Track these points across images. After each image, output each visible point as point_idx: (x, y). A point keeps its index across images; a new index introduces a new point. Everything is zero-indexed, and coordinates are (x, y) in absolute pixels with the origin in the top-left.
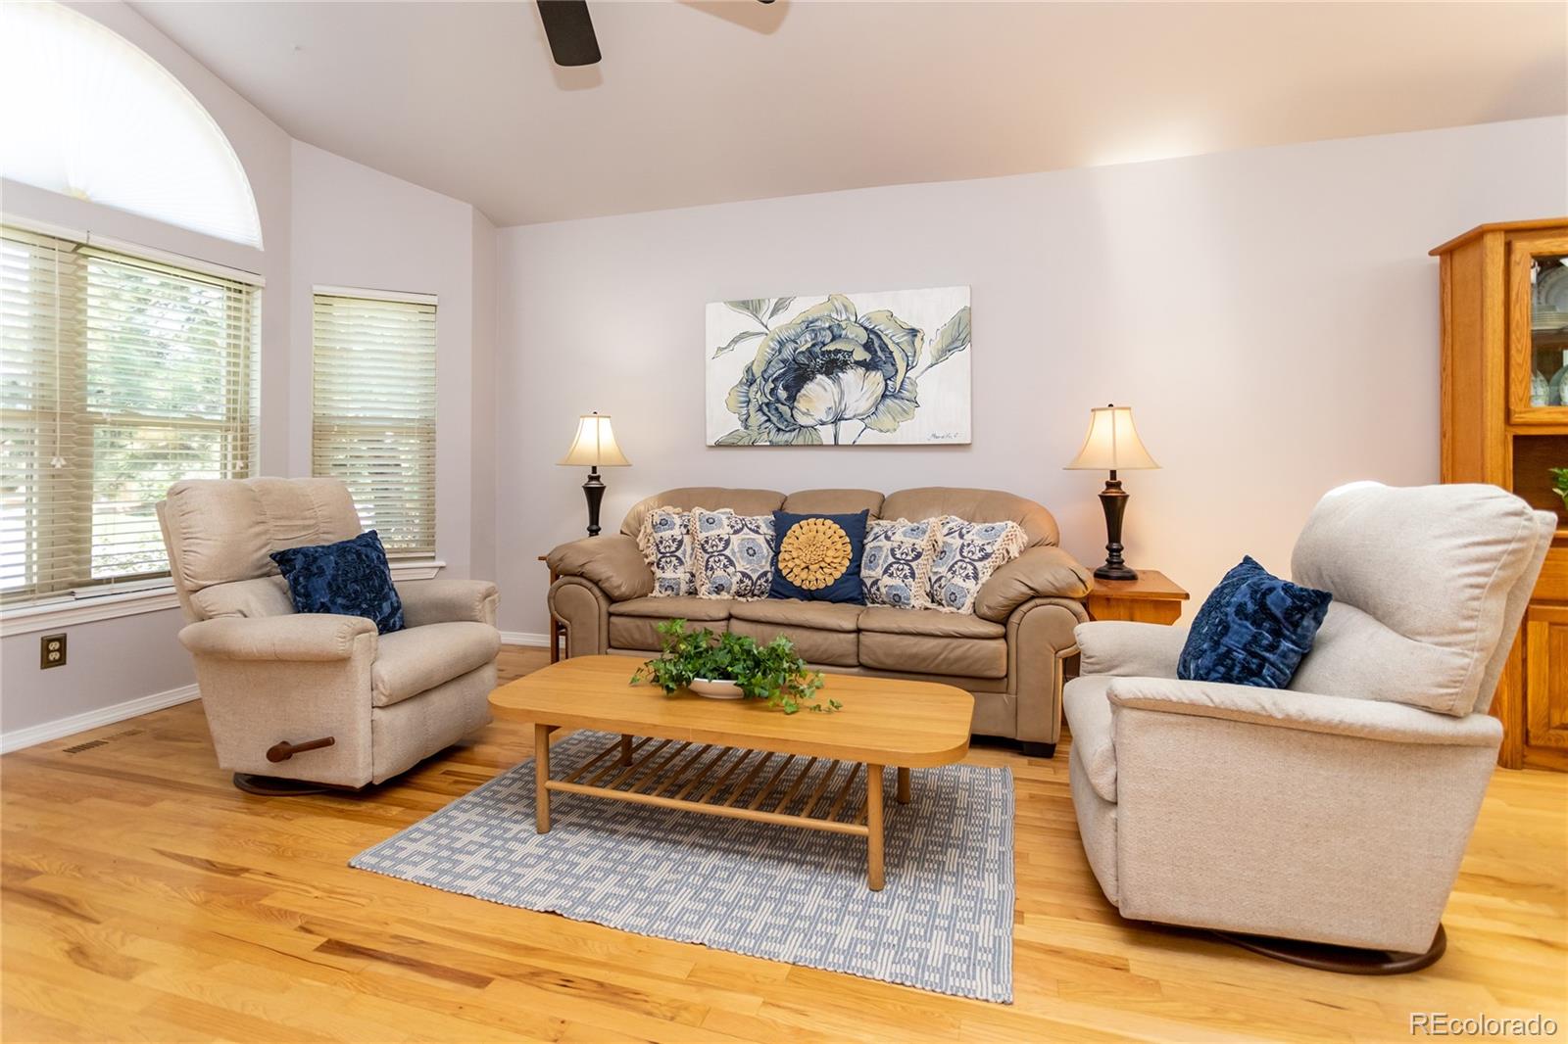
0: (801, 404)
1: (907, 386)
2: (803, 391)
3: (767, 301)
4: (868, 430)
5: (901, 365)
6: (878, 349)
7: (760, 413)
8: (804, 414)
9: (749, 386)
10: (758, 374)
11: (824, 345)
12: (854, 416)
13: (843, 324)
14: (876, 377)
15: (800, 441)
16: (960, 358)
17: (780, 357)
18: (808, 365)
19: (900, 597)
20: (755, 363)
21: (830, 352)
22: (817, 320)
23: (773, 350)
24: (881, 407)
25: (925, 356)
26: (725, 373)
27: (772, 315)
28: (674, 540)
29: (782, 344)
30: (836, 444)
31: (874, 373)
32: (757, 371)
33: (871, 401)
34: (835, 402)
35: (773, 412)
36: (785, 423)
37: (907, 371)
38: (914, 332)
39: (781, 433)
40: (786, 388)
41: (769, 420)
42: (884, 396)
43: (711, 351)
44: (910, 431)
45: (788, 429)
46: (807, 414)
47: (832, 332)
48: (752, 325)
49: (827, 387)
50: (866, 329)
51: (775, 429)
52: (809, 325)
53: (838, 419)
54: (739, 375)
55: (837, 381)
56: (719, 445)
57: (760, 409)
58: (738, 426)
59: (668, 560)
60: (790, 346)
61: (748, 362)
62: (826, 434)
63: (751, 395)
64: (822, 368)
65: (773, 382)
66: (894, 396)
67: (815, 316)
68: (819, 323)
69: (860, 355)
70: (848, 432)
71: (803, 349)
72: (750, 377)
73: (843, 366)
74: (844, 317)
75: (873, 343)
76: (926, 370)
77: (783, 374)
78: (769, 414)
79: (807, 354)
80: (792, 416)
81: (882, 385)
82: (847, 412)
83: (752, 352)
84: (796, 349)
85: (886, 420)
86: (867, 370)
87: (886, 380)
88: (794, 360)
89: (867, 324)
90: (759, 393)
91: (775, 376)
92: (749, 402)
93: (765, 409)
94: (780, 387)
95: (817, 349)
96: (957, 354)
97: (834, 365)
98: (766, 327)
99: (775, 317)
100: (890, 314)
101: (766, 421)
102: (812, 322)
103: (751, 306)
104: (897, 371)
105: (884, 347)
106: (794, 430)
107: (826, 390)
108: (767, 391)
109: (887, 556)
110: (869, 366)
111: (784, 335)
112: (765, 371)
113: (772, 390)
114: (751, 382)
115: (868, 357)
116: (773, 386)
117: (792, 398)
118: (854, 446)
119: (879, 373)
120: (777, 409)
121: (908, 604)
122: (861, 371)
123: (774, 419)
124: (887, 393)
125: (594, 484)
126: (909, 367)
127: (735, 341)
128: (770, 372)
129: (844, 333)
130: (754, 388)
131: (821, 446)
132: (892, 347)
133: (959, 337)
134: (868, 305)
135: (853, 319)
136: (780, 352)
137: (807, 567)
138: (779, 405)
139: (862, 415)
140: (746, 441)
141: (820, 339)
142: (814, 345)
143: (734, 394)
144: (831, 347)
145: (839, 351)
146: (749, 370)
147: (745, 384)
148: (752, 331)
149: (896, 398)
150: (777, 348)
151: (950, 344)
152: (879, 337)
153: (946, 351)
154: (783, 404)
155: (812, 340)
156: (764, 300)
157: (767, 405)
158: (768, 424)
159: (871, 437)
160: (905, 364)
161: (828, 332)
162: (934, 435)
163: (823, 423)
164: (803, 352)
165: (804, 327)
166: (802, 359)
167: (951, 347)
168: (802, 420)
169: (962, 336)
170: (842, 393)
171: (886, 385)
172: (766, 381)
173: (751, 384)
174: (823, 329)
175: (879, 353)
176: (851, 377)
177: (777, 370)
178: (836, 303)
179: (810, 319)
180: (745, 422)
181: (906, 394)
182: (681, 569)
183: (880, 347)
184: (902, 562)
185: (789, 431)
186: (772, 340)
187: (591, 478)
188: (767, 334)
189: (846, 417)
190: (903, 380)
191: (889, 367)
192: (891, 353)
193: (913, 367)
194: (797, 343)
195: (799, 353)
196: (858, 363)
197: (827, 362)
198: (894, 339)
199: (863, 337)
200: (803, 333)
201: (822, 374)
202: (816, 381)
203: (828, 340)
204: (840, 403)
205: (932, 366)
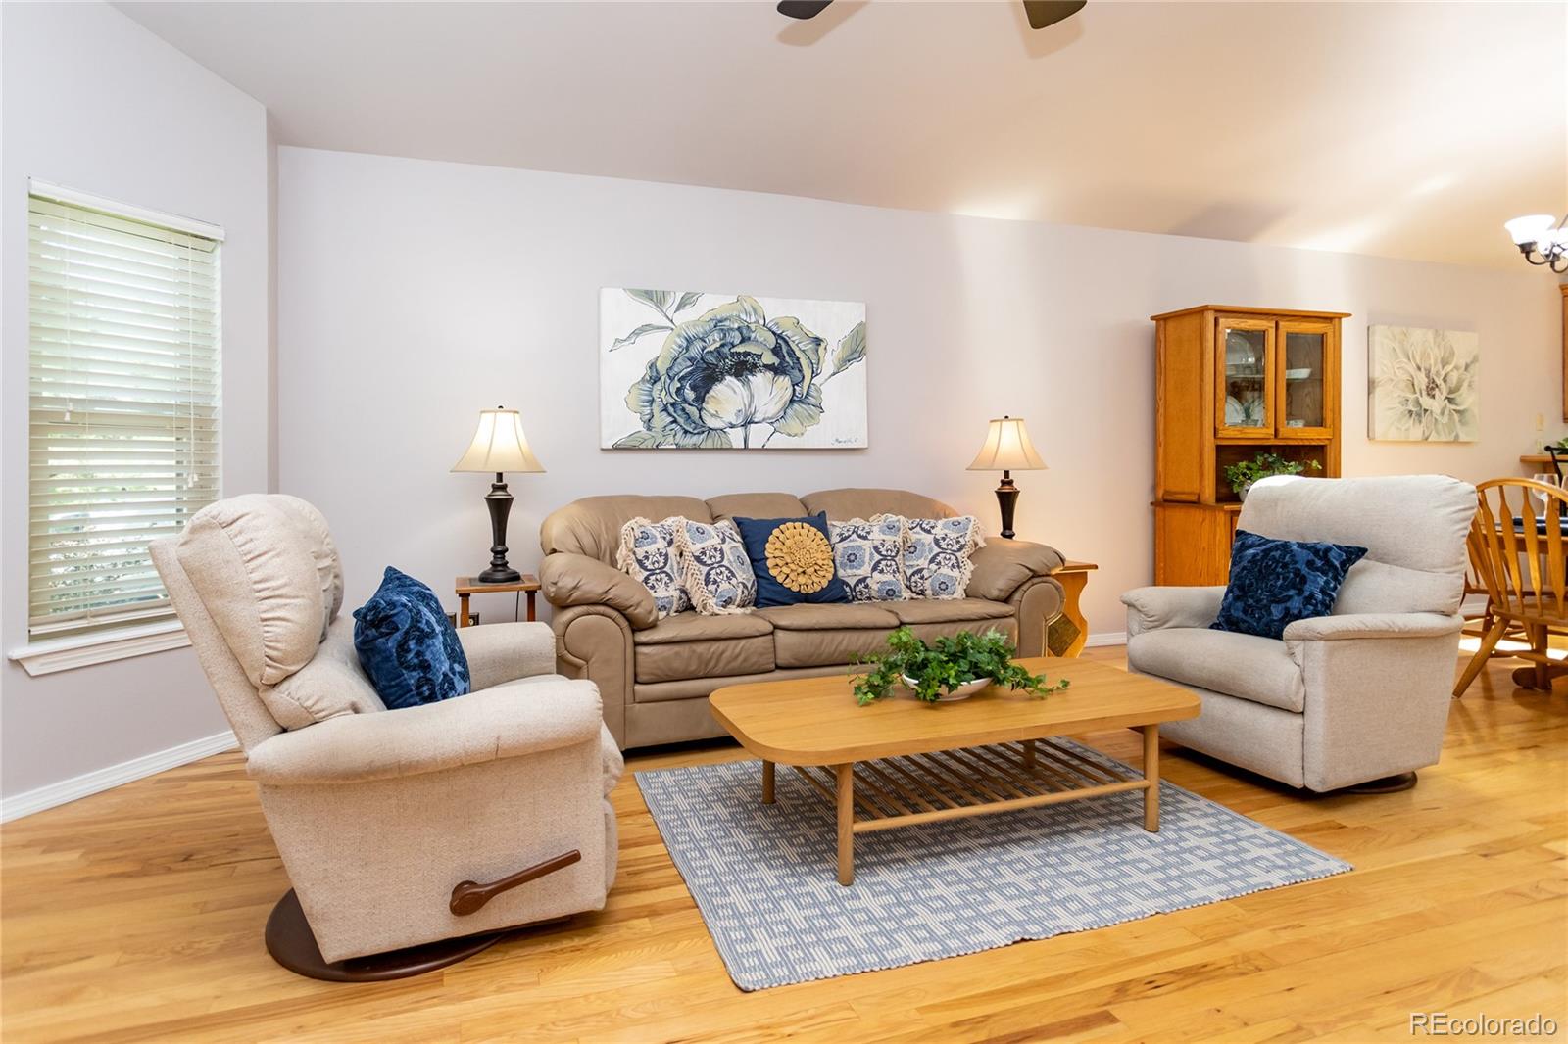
0: (710, 406)
1: (813, 392)
2: (711, 392)
3: (672, 294)
4: (777, 433)
5: (807, 372)
6: (786, 354)
7: (665, 414)
8: (713, 415)
9: (653, 384)
10: (663, 371)
11: (734, 346)
12: (764, 420)
13: (752, 327)
14: (784, 381)
15: (709, 444)
16: (857, 368)
17: (686, 355)
18: (717, 366)
19: (894, 592)
20: (659, 359)
21: (739, 353)
22: (726, 320)
23: (680, 346)
24: (789, 411)
25: (828, 365)
26: (625, 368)
27: (678, 309)
28: (661, 554)
29: (689, 341)
30: (746, 448)
31: (782, 378)
32: (662, 368)
33: (780, 406)
34: (745, 405)
35: (680, 413)
36: (693, 425)
37: (813, 378)
38: (818, 341)
39: (689, 435)
40: (693, 388)
41: (675, 421)
42: (792, 401)
43: (607, 342)
44: (817, 435)
45: (695, 431)
46: (716, 416)
47: (741, 333)
48: (655, 317)
49: (737, 389)
50: (774, 333)
51: (682, 431)
52: (718, 324)
53: (747, 423)
54: (642, 371)
55: (746, 383)
56: (617, 448)
57: (665, 410)
58: (640, 427)
59: (658, 577)
60: (698, 345)
61: (652, 358)
62: (736, 437)
63: (655, 394)
64: (731, 369)
65: (679, 380)
66: (801, 401)
67: (725, 316)
68: (727, 323)
69: (769, 359)
70: (758, 435)
71: (712, 348)
72: (654, 374)
73: (753, 369)
74: (753, 319)
75: (781, 347)
76: (830, 377)
77: (690, 373)
78: (675, 415)
79: (716, 354)
80: (700, 417)
81: (790, 390)
82: (757, 415)
83: (658, 347)
84: (704, 348)
85: (793, 424)
86: (776, 374)
87: (793, 386)
88: (702, 359)
89: (774, 329)
90: (664, 392)
91: (681, 375)
92: (652, 401)
93: (671, 410)
94: (688, 387)
95: (726, 350)
96: (855, 365)
97: (743, 368)
98: (672, 321)
99: (681, 311)
100: (796, 321)
101: (672, 422)
102: (721, 322)
103: (656, 298)
104: (803, 377)
105: (791, 353)
106: (703, 432)
107: (735, 392)
108: (673, 390)
109: (871, 554)
110: (778, 370)
111: (691, 333)
112: (671, 368)
113: (678, 389)
114: (655, 380)
115: (776, 361)
116: (679, 385)
117: (700, 399)
118: (763, 449)
119: (787, 378)
120: (683, 410)
122: (770, 375)
123: (680, 420)
124: (795, 398)
125: (499, 494)
126: (814, 374)
127: (637, 333)
128: (676, 370)
129: (753, 335)
130: (659, 386)
131: (731, 449)
132: (798, 354)
133: (856, 349)
134: (776, 310)
135: (762, 322)
136: (687, 349)
137: (804, 572)
138: (686, 406)
139: (770, 419)
140: (649, 444)
141: (729, 339)
142: (722, 345)
143: (634, 391)
144: (741, 349)
145: (749, 354)
146: (652, 366)
147: (648, 381)
148: (655, 323)
149: (803, 403)
150: (685, 345)
151: (848, 356)
152: (786, 342)
153: (846, 362)
154: (690, 405)
155: (721, 340)
156: (669, 292)
157: (673, 405)
158: (674, 425)
159: (780, 441)
160: (811, 371)
161: (737, 333)
162: (837, 440)
163: (732, 426)
164: (711, 352)
165: (712, 325)
166: (711, 359)
167: (850, 358)
168: (711, 422)
169: (860, 348)
170: (752, 396)
171: (794, 390)
172: (672, 379)
173: (655, 382)
174: (732, 329)
175: (787, 359)
176: (760, 380)
177: (683, 367)
178: (745, 304)
179: (719, 318)
180: (648, 423)
181: (812, 400)
183: (788, 353)
185: (698, 433)
186: (679, 336)
187: (495, 488)
188: (672, 329)
189: (756, 420)
190: (809, 387)
191: (796, 372)
192: (798, 359)
193: (817, 375)
194: (705, 341)
195: (707, 352)
196: (767, 367)
197: (736, 364)
198: (800, 346)
199: (772, 341)
200: (711, 331)
201: (731, 375)
202: (725, 382)
203: (737, 341)
204: (749, 406)
205: (834, 374)
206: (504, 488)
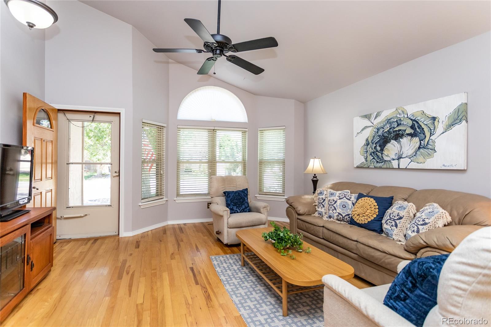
0: (385, 152)
1: (430, 143)
2: (386, 147)
3: (373, 114)
4: (412, 162)
5: (427, 134)
6: (417, 128)
7: (371, 156)
8: (386, 156)
9: (367, 146)
10: (370, 141)
11: (394, 128)
12: (406, 157)
13: (402, 119)
14: (416, 140)
15: (385, 166)
16: (460, 128)
17: (377, 134)
18: (388, 137)
19: (388, 234)
20: (369, 137)
21: (396, 131)
22: (391, 119)
23: (375, 132)
24: (418, 153)
25: (440, 128)
26: (360, 141)
27: (375, 119)
29: (378, 129)
30: (399, 168)
31: (415, 138)
32: (370, 140)
33: (414, 150)
34: (398, 151)
35: (375, 155)
36: (380, 159)
37: (430, 136)
38: (434, 119)
39: (378, 163)
40: (380, 146)
41: (374, 158)
42: (419, 148)
43: (355, 134)
44: (430, 163)
45: (380, 162)
46: (387, 156)
47: (397, 123)
48: (368, 123)
49: (395, 145)
50: (411, 120)
51: (376, 162)
52: (389, 121)
53: (399, 158)
54: (364, 142)
55: (399, 142)
56: (358, 167)
57: (371, 154)
58: (364, 160)
59: (320, 205)
60: (381, 130)
61: (367, 137)
62: (395, 164)
63: (368, 149)
64: (393, 137)
65: (375, 144)
66: (424, 148)
67: (391, 117)
68: (392, 120)
69: (409, 131)
70: (404, 163)
71: (386, 130)
72: (367, 142)
73: (402, 136)
74: (402, 116)
75: (414, 125)
76: (440, 135)
77: (379, 141)
78: (374, 156)
79: (388, 132)
80: (382, 157)
81: (419, 143)
82: (403, 155)
83: (368, 133)
84: (384, 131)
85: (421, 159)
86: (412, 137)
87: (420, 141)
88: (383, 135)
89: (412, 118)
90: (371, 148)
91: (376, 142)
92: (367, 152)
93: (373, 154)
94: (378, 146)
95: (391, 130)
96: (457, 127)
97: (398, 136)
98: (373, 124)
99: (376, 119)
100: (422, 112)
101: (373, 159)
102: (389, 120)
103: (367, 117)
104: (425, 137)
105: (419, 127)
106: (383, 162)
107: (395, 146)
108: (373, 147)
109: (388, 216)
110: (412, 135)
111: (379, 126)
112: (373, 140)
113: (375, 147)
114: (368, 144)
115: (412, 131)
116: (375, 145)
117: (382, 150)
118: (406, 169)
119: (417, 138)
120: (376, 154)
121: (392, 237)
122: (409, 137)
123: (376, 158)
124: (421, 146)
125: (315, 179)
126: (431, 134)
127: (362, 130)
128: (374, 140)
129: (402, 122)
130: (369, 146)
131: (393, 168)
132: (423, 126)
133: (458, 118)
134: (412, 110)
135: (406, 116)
136: (378, 132)
137: (359, 215)
138: (377, 153)
139: (410, 156)
140: (366, 166)
141: (393, 126)
142: (390, 129)
143: (362, 149)
144: (397, 129)
145: (400, 130)
146: (367, 140)
147: (366, 145)
148: (368, 125)
149: (425, 148)
150: (377, 131)
151: (453, 122)
152: (417, 122)
153: (451, 126)
154: (379, 152)
155: (390, 127)
156: (372, 114)
157: (373, 152)
158: (374, 160)
159: (413, 165)
160: (430, 133)
161: (396, 123)
162: (444, 165)
163: (394, 160)
164: (386, 132)
165: (387, 122)
166: (386, 135)
168: (386, 158)
169: (460, 117)
170: (401, 147)
171: (421, 143)
172: (373, 144)
173: (368, 145)
174: (394, 122)
175: (418, 129)
176: (405, 141)
177: (377, 139)
178: (399, 111)
179: (389, 118)
180: (366, 159)
181: (430, 147)
182: (323, 209)
183: (418, 127)
184: (392, 219)
185: (381, 162)
186: (375, 128)
187: (314, 177)
188: (373, 126)
189: (403, 157)
190: (428, 141)
191: (422, 135)
192: (423, 129)
193: (433, 135)
194: (384, 129)
195: (385, 132)
196: (408, 134)
197: (395, 135)
198: (424, 122)
199: (410, 123)
200: (386, 124)
201: (393, 140)
202: (391, 143)
203: (396, 126)
204: (400, 151)
205: (443, 133)
206: (316, 177)
